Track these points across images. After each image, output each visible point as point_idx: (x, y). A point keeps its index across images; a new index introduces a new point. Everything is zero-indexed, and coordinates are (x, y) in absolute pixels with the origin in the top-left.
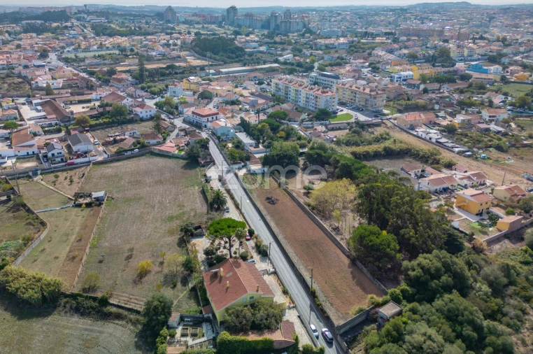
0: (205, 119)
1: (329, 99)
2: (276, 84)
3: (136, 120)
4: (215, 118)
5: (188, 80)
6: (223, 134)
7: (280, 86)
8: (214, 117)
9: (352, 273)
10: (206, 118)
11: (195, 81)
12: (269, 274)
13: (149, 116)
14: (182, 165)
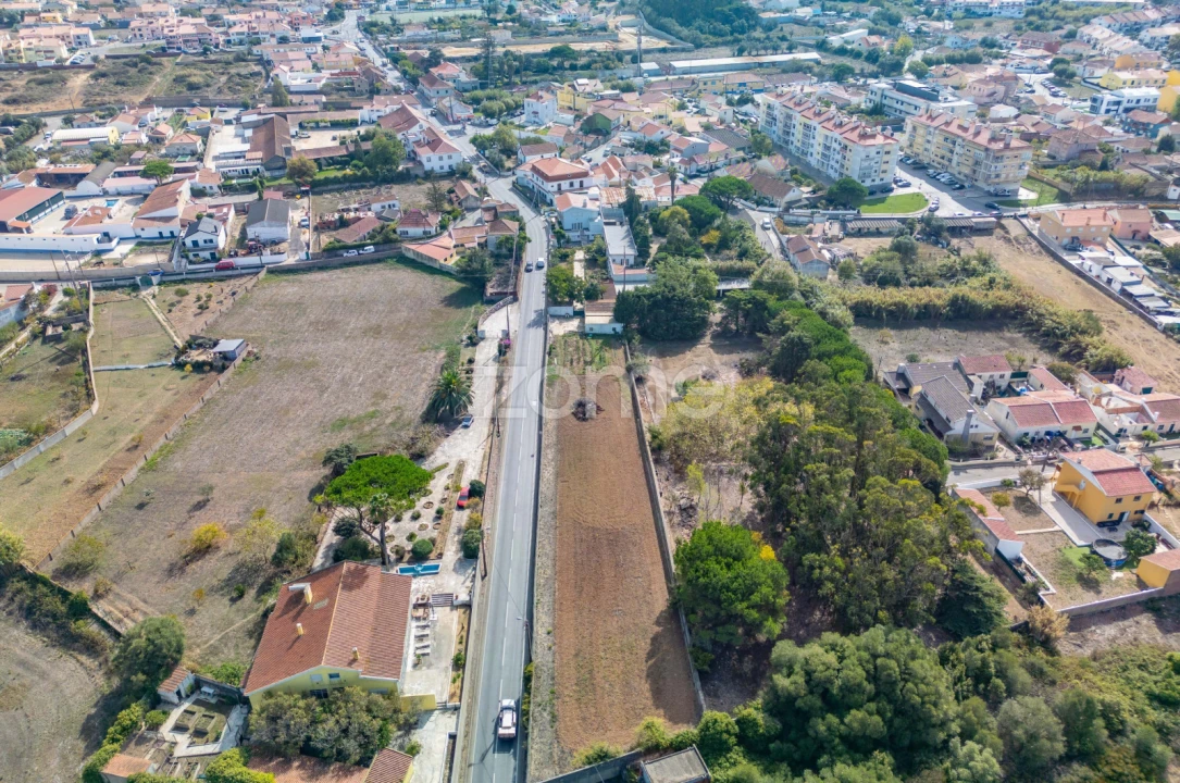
0: (551, 187)
1: (873, 153)
2: (769, 107)
3: (417, 176)
4: (577, 185)
5: (573, 86)
6: (577, 227)
7: (776, 112)
8: (576, 183)
9: (654, 640)
10: (555, 184)
11: (588, 89)
12: (454, 607)
13: (446, 169)
14: (448, 293)
